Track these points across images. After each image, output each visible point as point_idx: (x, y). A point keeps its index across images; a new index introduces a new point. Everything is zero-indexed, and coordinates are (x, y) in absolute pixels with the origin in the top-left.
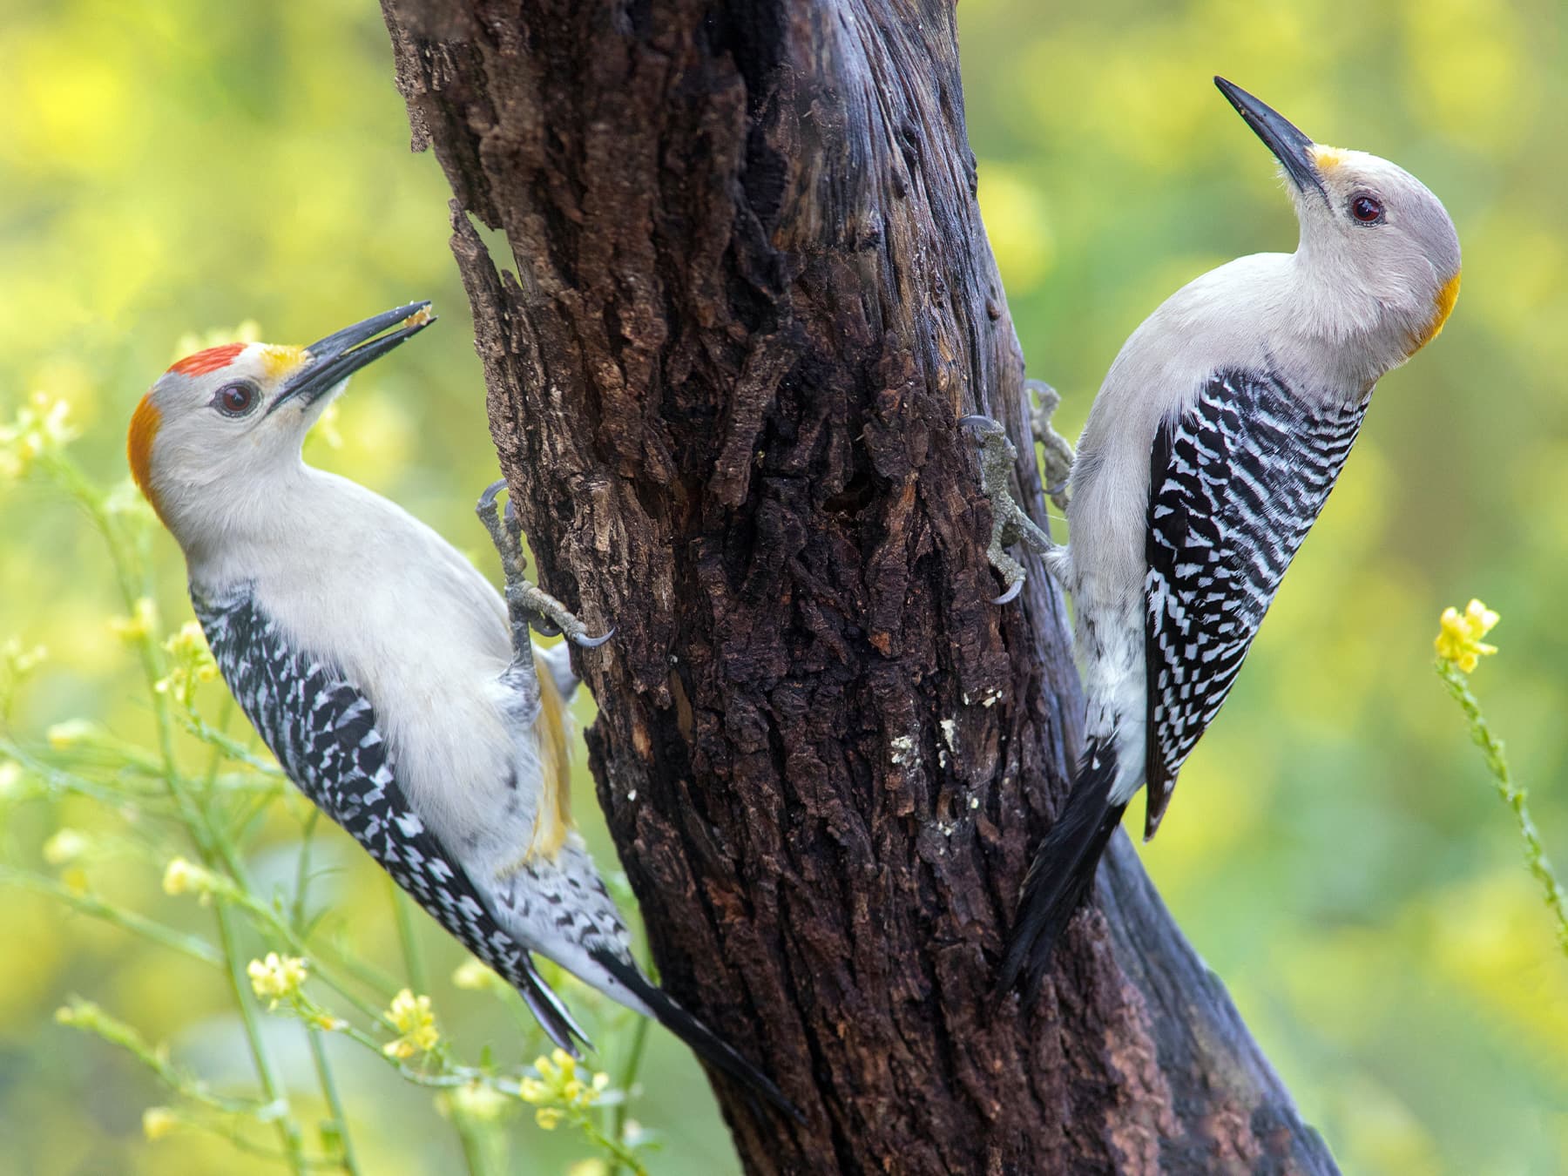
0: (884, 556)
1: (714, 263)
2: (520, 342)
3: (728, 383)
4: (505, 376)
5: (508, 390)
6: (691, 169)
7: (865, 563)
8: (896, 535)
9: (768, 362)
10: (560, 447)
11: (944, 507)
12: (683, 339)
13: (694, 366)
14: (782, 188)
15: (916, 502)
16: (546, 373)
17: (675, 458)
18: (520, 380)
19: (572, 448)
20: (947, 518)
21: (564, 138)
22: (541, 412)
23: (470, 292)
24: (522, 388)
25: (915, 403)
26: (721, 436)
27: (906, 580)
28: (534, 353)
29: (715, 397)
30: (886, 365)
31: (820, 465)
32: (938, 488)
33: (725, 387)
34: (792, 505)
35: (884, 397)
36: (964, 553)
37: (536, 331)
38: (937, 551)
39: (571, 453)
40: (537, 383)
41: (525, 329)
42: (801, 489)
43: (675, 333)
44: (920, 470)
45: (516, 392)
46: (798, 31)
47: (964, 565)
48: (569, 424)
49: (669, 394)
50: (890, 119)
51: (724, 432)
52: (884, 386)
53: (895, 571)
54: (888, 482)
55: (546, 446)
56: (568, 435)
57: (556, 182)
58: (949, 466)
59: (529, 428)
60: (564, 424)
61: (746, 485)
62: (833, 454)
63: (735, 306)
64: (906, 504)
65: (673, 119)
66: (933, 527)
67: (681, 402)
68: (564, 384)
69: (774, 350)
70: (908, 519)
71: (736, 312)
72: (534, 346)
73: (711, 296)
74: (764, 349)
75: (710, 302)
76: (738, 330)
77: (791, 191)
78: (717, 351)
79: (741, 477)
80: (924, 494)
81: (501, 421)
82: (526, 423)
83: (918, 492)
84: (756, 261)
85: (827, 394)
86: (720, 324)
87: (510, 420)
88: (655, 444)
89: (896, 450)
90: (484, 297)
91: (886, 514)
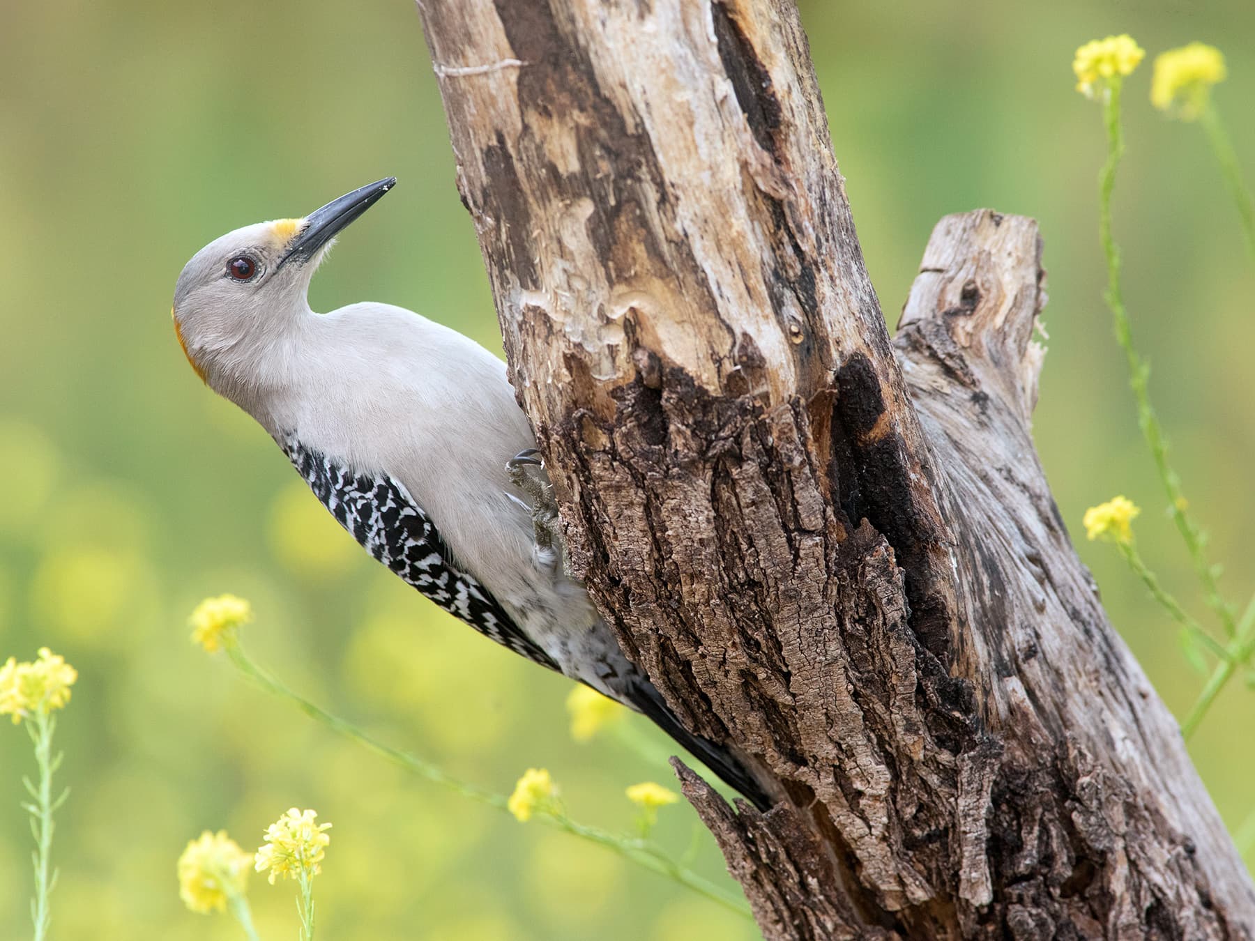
0: (1117, 917)
1: (911, 704)
2: (768, 852)
3: (950, 803)
4: (762, 886)
5: (769, 897)
6: (868, 630)
7: (1105, 929)
8: (1122, 896)
9: (977, 775)
10: (830, 926)
11: (1150, 862)
12: (904, 778)
13: (919, 798)
14: (946, 626)
15: (1130, 866)
16: (798, 870)
17: (929, 881)
18: (776, 885)
19: (840, 922)
20: (1157, 869)
21: (758, 636)
22: (804, 904)
23: (711, 827)
24: (780, 892)
25: (1105, 783)
26: (958, 851)
27: (1141, 930)
28: (783, 856)
29: (944, 819)
30: (1075, 758)
31: (1047, 859)
32: (1142, 848)
33: (949, 807)
34: (1036, 903)
35: (1082, 785)
36: (1178, 895)
37: (778, 836)
38: (1158, 900)
39: (840, 925)
40: (792, 882)
41: (769, 839)
42: (1038, 887)
43: (896, 776)
44: (1124, 837)
45: (776, 897)
46: (918, 487)
47: (1181, 907)
48: (831, 903)
49: (905, 827)
50: (1012, 549)
51: (960, 846)
52: (1078, 777)
53: (1128, 927)
54: (1103, 854)
55: (818, 931)
56: (832, 912)
57: (762, 676)
58: (1145, 828)
59: (796, 922)
60: (826, 904)
61: (989, 884)
62: (1055, 844)
63: (937, 737)
64: (1122, 869)
65: (840, 589)
66: (1148, 881)
67: (917, 832)
68: (817, 870)
69: (980, 764)
70: (1127, 881)
71: (941, 743)
72: (781, 851)
73: (916, 733)
74: (971, 765)
75: (916, 738)
76: (945, 757)
77: (954, 626)
78: (934, 780)
79: (984, 878)
80: (1133, 856)
81: (770, 926)
82: (793, 917)
83: (1128, 856)
84: (941, 692)
85: (1037, 797)
86: (930, 754)
87: (777, 922)
88: (909, 873)
89: (1100, 826)
90: (724, 826)
91: (1109, 882)
